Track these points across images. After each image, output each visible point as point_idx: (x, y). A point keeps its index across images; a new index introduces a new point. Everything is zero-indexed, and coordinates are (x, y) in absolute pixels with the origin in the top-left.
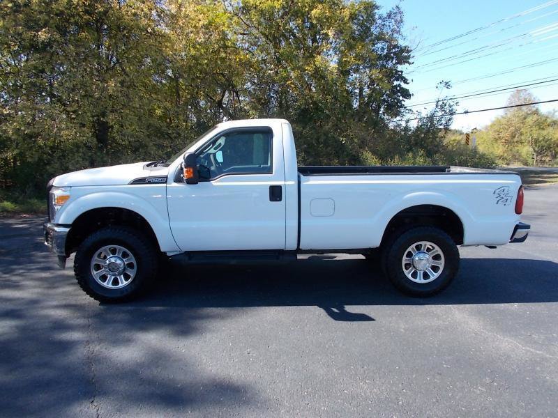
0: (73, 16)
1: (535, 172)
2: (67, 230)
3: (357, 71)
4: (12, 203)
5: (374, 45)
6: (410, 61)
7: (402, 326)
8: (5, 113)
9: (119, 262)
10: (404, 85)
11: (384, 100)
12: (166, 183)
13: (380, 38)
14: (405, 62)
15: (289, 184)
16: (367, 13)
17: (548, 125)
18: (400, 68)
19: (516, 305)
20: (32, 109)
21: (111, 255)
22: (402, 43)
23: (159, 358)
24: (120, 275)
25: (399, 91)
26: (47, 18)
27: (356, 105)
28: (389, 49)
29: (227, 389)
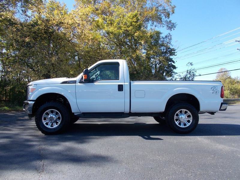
0: (40, 34)
1: (231, 100)
2: (34, 102)
3: (153, 58)
4: (8, 107)
5: (160, 47)
6: (175, 54)
7: (175, 142)
8: (9, 70)
9: (54, 116)
10: (173, 64)
11: (165, 70)
12: (75, 83)
13: (162, 45)
14: (173, 55)
15: (126, 84)
16: (157, 35)
17: (236, 83)
18: (171, 57)
19: (224, 136)
20: (20, 69)
21: (51, 114)
22: (171, 47)
23: (70, 149)
24: (54, 122)
25: (171, 66)
26: (29, 34)
27: (153, 71)
28: (167, 50)
29: (100, 158)
